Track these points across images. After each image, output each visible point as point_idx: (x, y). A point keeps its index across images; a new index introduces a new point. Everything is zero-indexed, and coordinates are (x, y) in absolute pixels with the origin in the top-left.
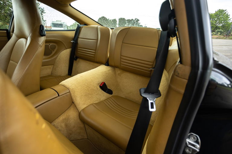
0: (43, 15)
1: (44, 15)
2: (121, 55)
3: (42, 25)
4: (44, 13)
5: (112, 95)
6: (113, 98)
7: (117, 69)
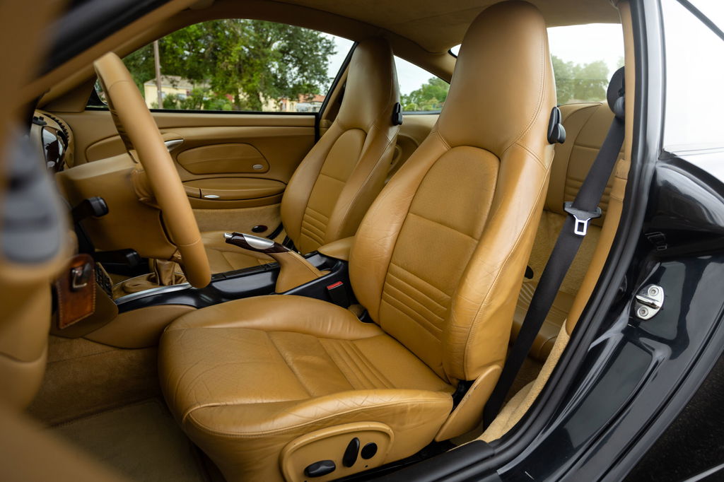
0: (327, 60)
1: (330, 60)
2: (567, 176)
3: (397, 103)
4: (332, 54)
5: (531, 280)
6: (530, 286)
7: (553, 215)
